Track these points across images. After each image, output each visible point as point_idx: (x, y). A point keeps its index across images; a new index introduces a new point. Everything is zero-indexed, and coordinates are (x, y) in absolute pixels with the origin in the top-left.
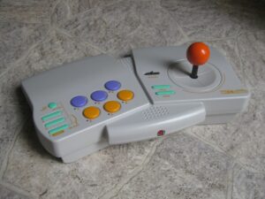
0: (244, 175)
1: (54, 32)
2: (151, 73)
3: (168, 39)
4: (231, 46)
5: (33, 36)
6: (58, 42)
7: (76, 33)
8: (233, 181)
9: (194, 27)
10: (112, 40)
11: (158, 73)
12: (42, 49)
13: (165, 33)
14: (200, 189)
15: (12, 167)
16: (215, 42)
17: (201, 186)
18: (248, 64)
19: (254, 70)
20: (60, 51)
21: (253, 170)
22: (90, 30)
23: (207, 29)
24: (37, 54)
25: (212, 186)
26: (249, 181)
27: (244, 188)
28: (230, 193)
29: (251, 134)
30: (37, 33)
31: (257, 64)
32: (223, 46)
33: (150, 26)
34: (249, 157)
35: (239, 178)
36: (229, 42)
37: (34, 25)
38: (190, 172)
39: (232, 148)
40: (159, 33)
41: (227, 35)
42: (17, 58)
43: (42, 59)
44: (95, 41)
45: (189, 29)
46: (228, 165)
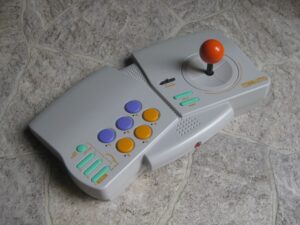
0: (280, 160)
1: (35, 51)
2: (167, 81)
3: (163, 28)
4: (229, 19)
5: (13, 62)
6: (45, 63)
7: (60, 46)
8: (272, 169)
9: (185, 5)
10: (104, 45)
11: (173, 80)
12: (30, 75)
13: (156, 21)
14: (245, 186)
15: (58, 221)
16: (212, 18)
17: (245, 183)
18: (251, 37)
19: (259, 43)
20: (52, 73)
21: (287, 153)
22: (75, 38)
23: (199, 5)
24: (27, 84)
25: (255, 179)
26: (286, 164)
27: (284, 173)
28: (272, 181)
29: (275, 115)
30: (16, 57)
31: (261, 35)
32: (221, 22)
33: (139, 16)
34: (280, 141)
35: (276, 164)
36: (225, 15)
37: (8, 47)
38: (232, 172)
39: (262, 135)
40: (151, 23)
41: (221, 6)
42: (7, 95)
43: (35, 88)
44: (86, 49)
45: (180, 10)
46: (263, 153)
